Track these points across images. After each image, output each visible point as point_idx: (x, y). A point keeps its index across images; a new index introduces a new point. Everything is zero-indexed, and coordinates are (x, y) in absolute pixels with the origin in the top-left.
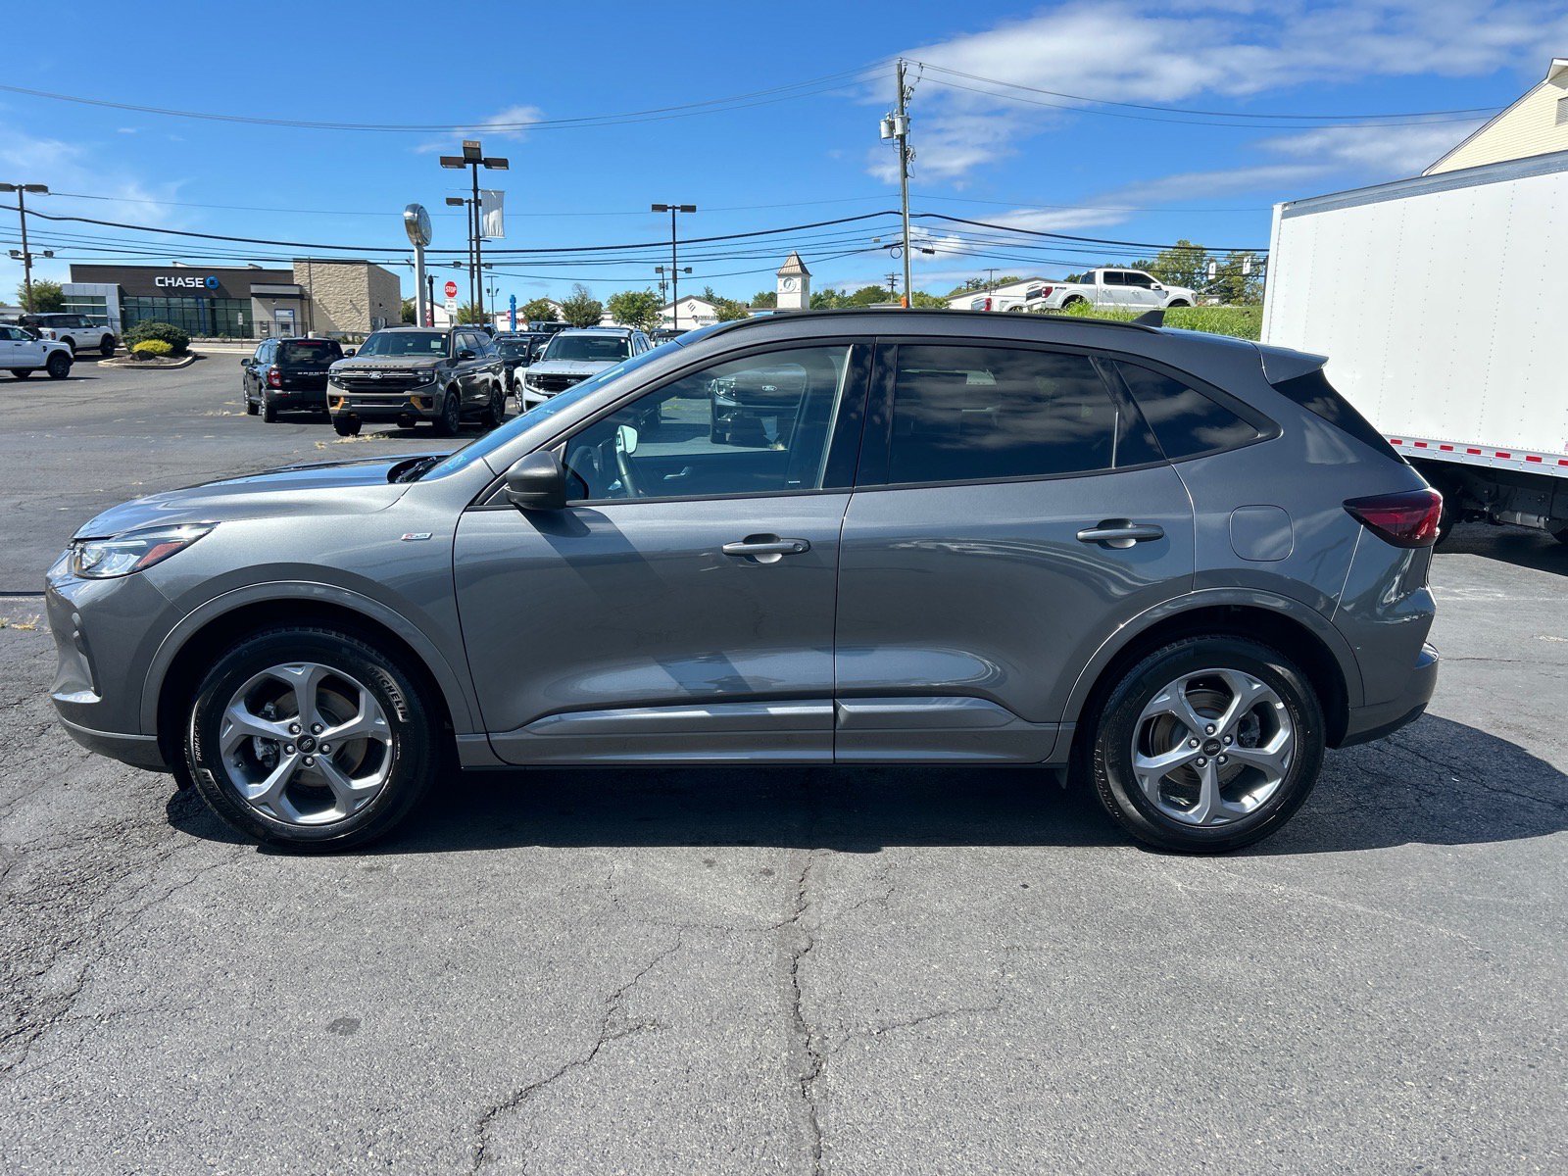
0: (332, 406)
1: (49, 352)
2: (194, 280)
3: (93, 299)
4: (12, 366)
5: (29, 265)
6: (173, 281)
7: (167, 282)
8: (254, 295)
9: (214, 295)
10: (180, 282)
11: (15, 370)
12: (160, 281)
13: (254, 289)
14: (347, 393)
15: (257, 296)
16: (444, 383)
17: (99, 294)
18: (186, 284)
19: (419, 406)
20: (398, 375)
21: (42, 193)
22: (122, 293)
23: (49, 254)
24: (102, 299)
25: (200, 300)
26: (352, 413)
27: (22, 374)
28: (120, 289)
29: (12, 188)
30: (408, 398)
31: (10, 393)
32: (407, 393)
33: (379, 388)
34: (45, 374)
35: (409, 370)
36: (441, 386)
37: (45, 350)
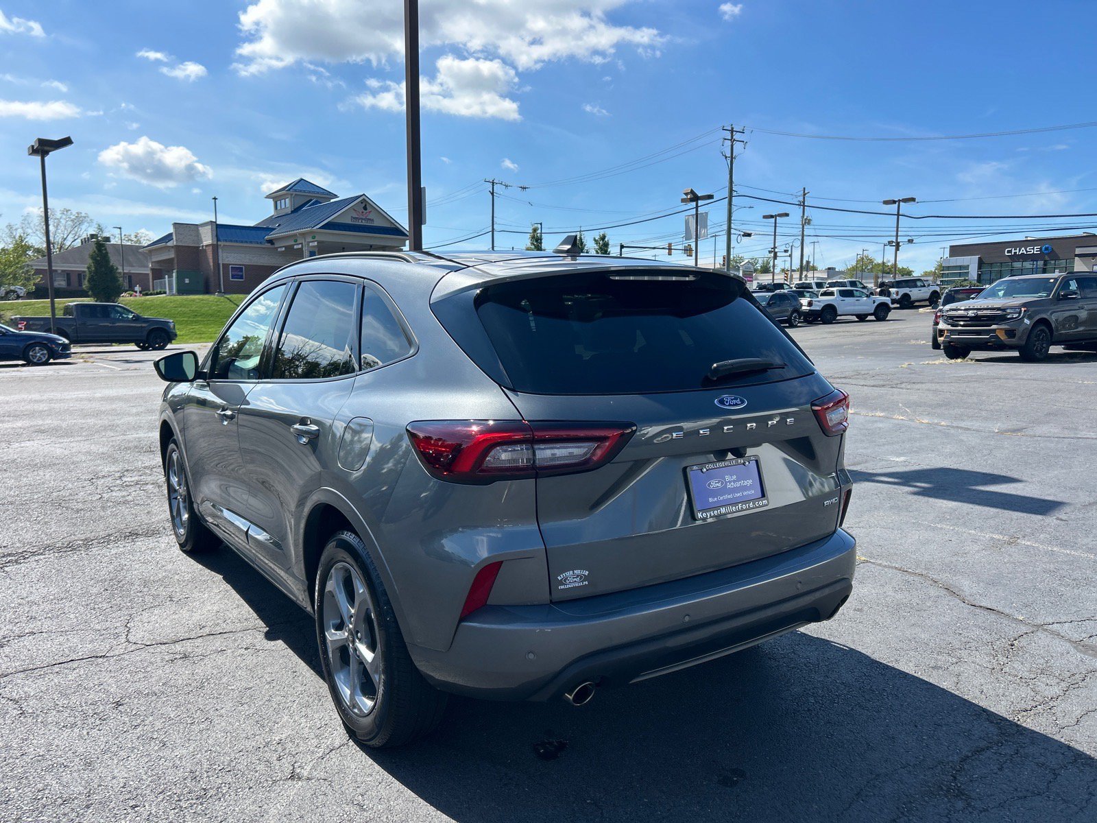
0: (940, 337)
1: (876, 304)
2: (1033, 249)
3: (960, 267)
4: (856, 313)
5: (897, 249)
6: (1017, 251)
7: (1013, 251)
8: (1077, 255)
9: (1047, 258)
10: (1023, 251)
11: (858, 316)
12: (1008, 252)
13: (1078, 251)
14: (950, 327)
15: (1080, 256)
16: (1030, 318)
17: (965, 264)
18: (1027, 252)
19: (1003, 337)
20: (988, 312)
21: (913, 203)
22: (981, 263)
23: (910, 241)
24: (967, 267)
25: (1035, 262)
26: (952, 342)
27: (862, 318)
28: (980, 259)
29: (894, 202)
30: (994, 331)
31: (828, 330)
32: (994, 327)
33: (974, 323)
34: (873, 318)
35: (998, 309)
36: (1027, 321)
37: (874, 303)
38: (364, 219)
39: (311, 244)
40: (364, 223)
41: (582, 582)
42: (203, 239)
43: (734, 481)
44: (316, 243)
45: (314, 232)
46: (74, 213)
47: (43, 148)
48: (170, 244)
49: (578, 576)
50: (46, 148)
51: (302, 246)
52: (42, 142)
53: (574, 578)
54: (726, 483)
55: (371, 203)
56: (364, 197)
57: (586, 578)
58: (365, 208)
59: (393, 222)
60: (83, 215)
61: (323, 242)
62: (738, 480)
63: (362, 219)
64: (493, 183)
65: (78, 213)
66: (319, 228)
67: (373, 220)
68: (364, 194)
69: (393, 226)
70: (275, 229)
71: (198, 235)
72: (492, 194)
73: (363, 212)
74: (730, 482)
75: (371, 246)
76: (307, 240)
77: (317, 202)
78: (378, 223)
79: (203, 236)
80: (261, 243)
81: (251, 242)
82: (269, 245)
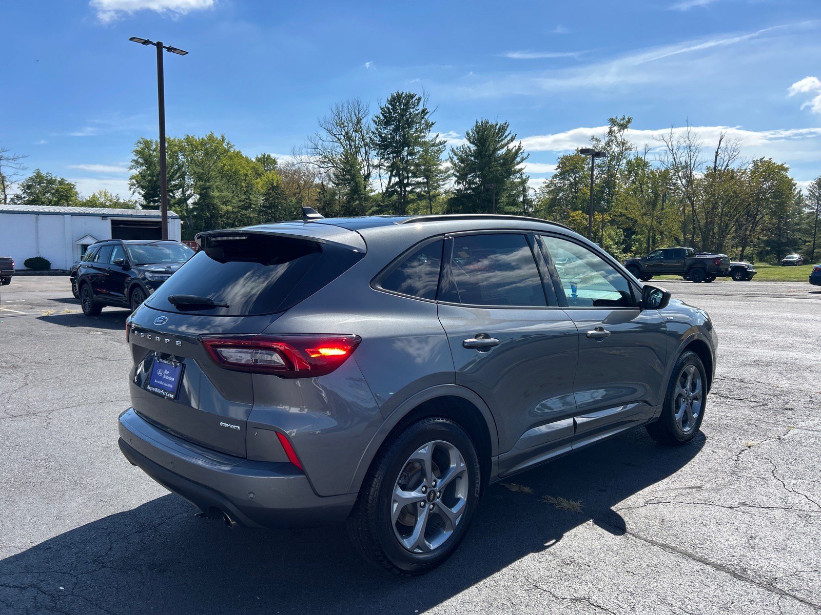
43: (167, 375)
54: (164, 374)
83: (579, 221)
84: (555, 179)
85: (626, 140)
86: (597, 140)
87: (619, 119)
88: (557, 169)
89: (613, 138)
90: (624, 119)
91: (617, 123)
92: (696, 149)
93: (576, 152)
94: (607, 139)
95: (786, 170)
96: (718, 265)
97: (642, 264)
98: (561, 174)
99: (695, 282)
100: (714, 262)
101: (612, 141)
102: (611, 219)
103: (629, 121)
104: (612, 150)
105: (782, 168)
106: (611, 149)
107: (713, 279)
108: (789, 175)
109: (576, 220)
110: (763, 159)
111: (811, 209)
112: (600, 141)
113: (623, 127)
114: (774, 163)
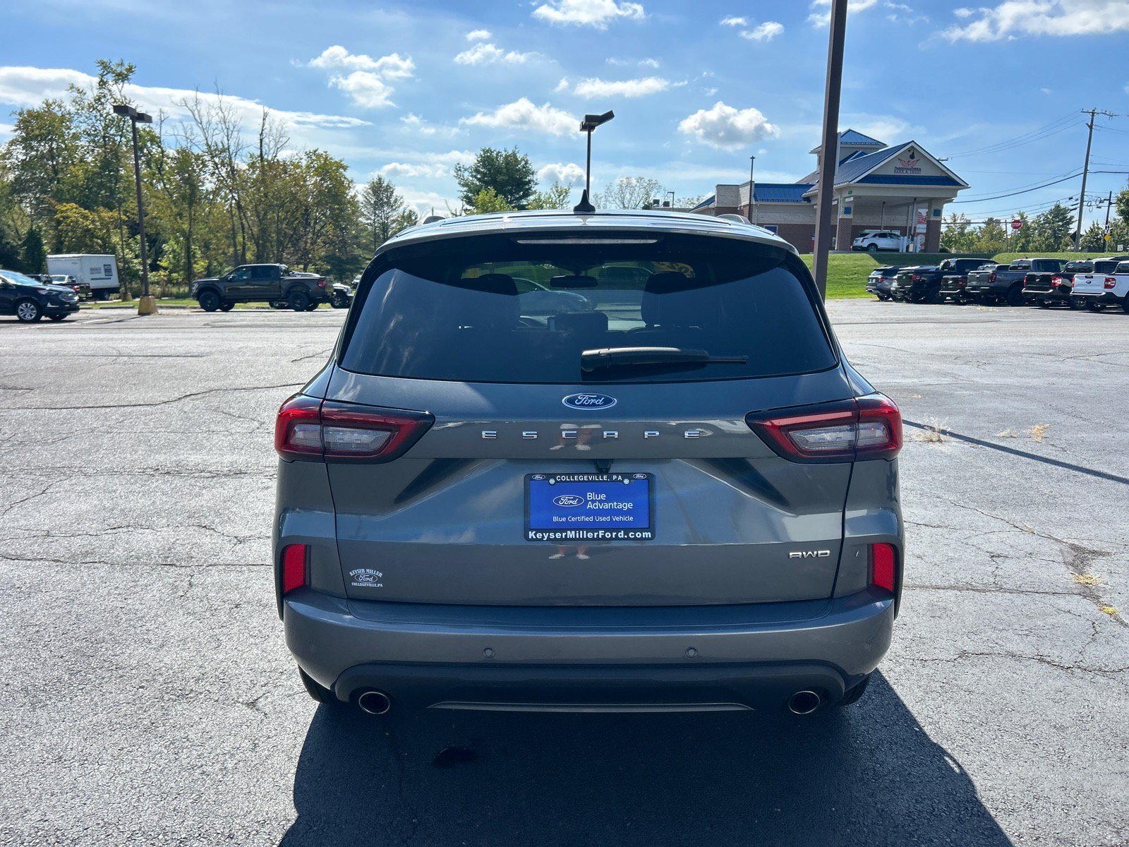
38: (910, 170)
39: (847, 200)
40: (909, 173)
41: (377, 583)
42: (742, 200)
43: (601, 501)
44: (852, 199)
45: (853, 187)
46: (647, 181)
47: (590, 123)
48: (711, 206)
49: (370, 576)
50: (593, 124)
51: (838, 203)
52: (588, 118)
53: (366, 577)
54: (587, 502)
55: (920, 150)
56: (912, 144)
57: (380, 580)
58: (912, 157)
59: (944, 169)
60: (654, 182)
61: (860, 197)
62: (607, 500)
63: (907, 169)
64: (1093, 113)
65: (649, 181)
66: (857, 182)
67: (920, 170)
68: (913, 141)
69: (943, 175)
70: (813, 185)
71: (738, 196)
72: (1091, 127)
73: (909, 161)
74: (593, 501)
75: (915, 199)
76: (844, 196)
77: (863, 154)
78: (926, 172)
79: (742, 196)
80: (797, 201)
81: (787, 201)
82: (805, 203)
83: (73, 219)
84: (14, 147)
85: (128, 98)
86: (79, 91)
87: (113, 63)
88: (16, 130)
89: (106, 92)
90: (122, 64)
91: (112, 69)
92: (234, 127)
93: (45, 106)
94: (96, 92)
95: (345, 168)
96: (324, 287)
97: (221, 286)
98: (24, 140)
99: (297, 310)
100: (318, 284)
101: (104, 97)
102: (127, 219)
103: (130, 70)
104: (105, 111)
105: (340, 166)
106: (104, 109)
107: (315, 306)
108: (348, 174)
109: (68, 217)
110: (316, 151)
111: (367, 219)
112: (85, 94)
113: (122, 77)
114: (331, 159)
